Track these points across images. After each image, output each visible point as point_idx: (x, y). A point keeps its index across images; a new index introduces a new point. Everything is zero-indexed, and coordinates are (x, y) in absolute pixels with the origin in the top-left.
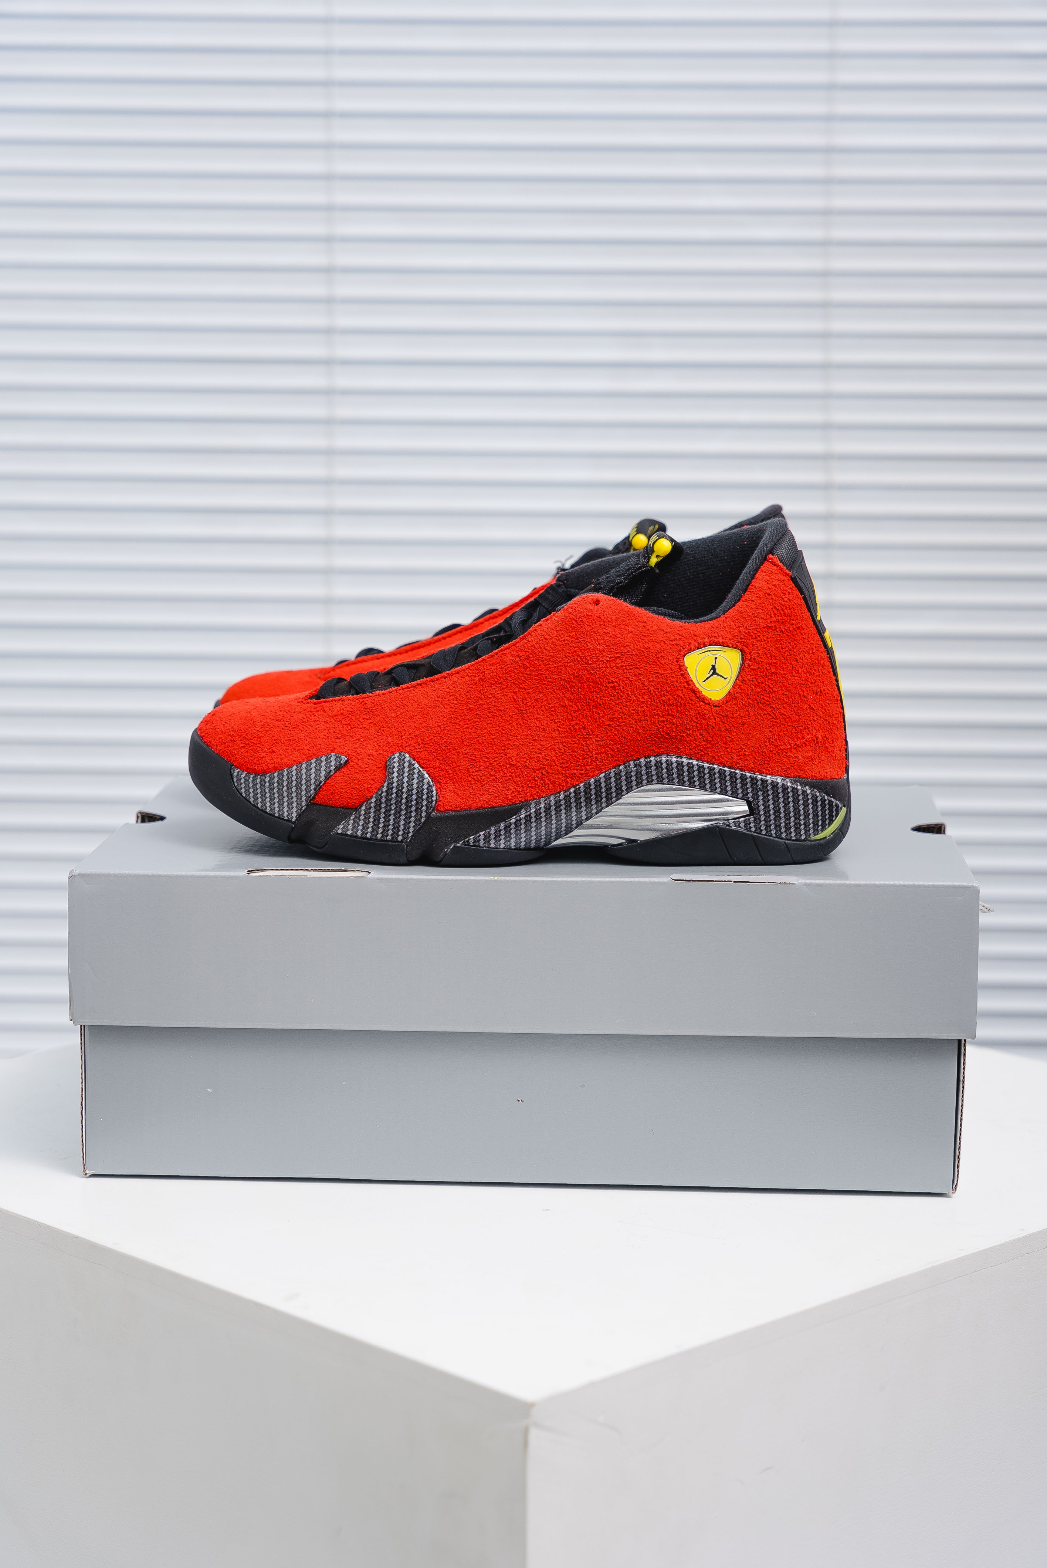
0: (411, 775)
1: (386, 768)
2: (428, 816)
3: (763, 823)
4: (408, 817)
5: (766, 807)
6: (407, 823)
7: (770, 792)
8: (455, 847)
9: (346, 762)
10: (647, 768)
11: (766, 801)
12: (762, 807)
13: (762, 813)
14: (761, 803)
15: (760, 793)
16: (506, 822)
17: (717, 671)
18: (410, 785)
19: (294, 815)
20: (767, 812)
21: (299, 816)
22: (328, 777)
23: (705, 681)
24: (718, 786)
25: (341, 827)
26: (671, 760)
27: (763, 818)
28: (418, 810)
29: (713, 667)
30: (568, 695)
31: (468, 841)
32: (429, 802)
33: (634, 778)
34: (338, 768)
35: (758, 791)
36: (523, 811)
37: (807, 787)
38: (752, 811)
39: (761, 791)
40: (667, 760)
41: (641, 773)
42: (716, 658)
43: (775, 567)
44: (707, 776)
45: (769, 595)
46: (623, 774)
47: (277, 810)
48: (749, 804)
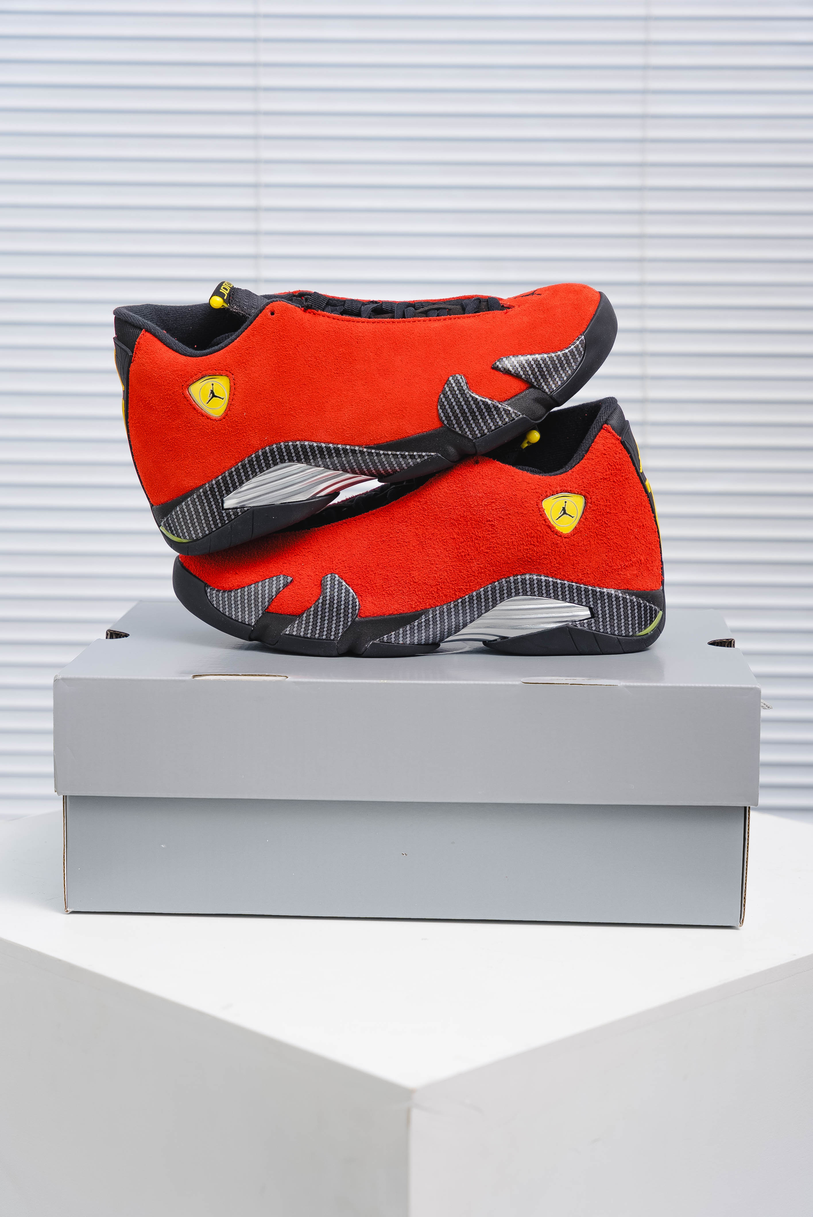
0: (340, 590)
1: (321, 585)
2: (353, 621)
3: (601, 623)
4: (338, 622)
5: (604, 612)
6: (338, 626)
7: (606, 601)
8: (373, 643)
9: (291, 581)
10: (515, 584)
11: (603, 608)
12: (600, 612)
13: (600, 616)
14: (600, 609)
15: (599, 602)
16: (411, 625)
17: (567, 512)
18: (339, 598)
19: (253, 620)
20: (604, 615)
21: (257, 622)
22: (278, 592)
23: (557, 519)
24: (568, 596)
25: (288, 629)
26: (533, 578)
27: (601, 620)
28: (346, 616)
29: (564, 509)
30: (456, 530)
31: (383, 639)
32: (354, 610)
33: (505, 592)
34: (286, 586)
35: (598, 600)
36: (423, 617)
37: (633, 597)
38: (593, 615)
39: (600, 600)
40: (530, 578)
41: (510, 587)
42: (566, 502)
43: (609, 434)
44: (559, 589)
45: (605, 454)
46: (497, 588)
47: (240, 617)
48: (591, 609)
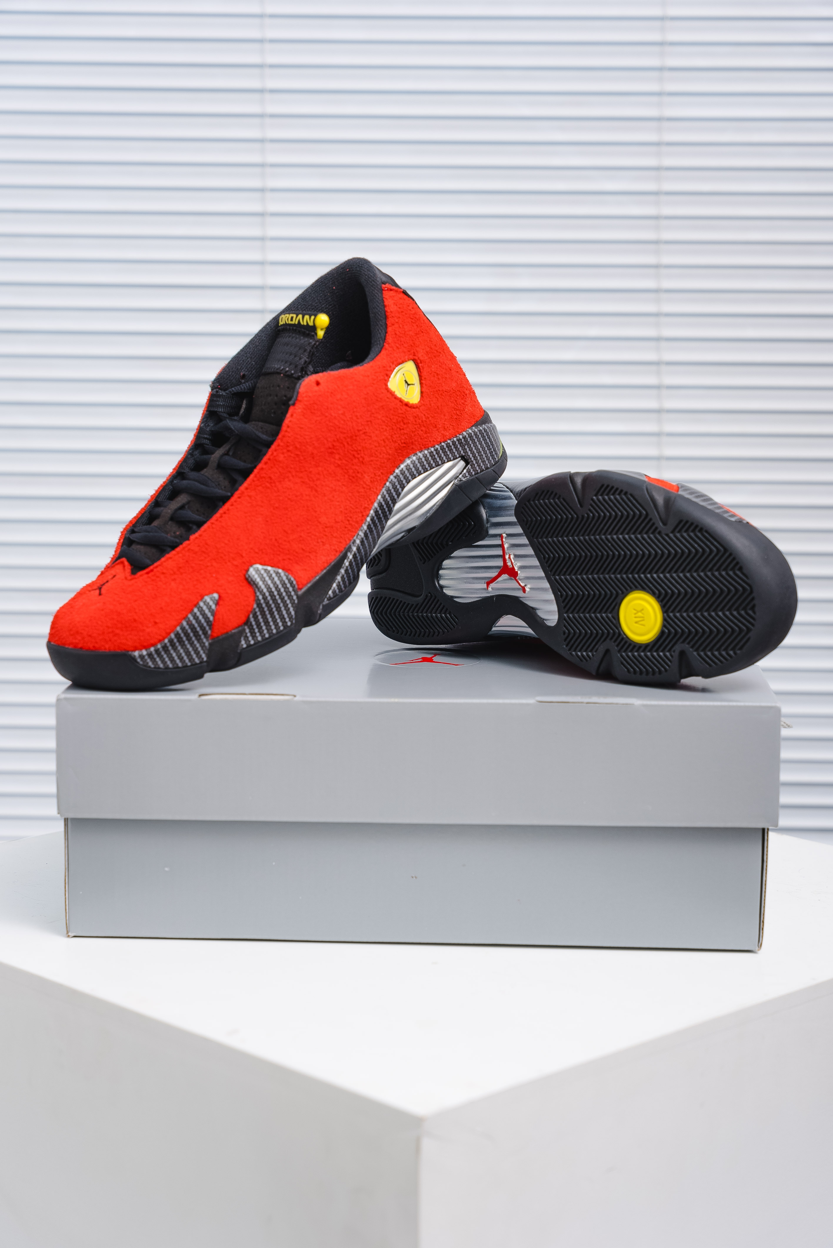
0: (270, 577)
1: (251, 583)
2: (298, 597)
3: (476, 465)
4: (286, 606)
5: (473, 453)
6: (288, 610)
7: (470, 442)
8: (323, 606)
9: (220, 597)
10: (403, 474)
11: (471, 450)
12: (471, 456)
13: (473, 459)
14: (469, 453)
15: (466, 447)
16: (343, 568)
17: (409, 383)
18: (275, 584)
19: (204, 656)
20: (474, 456)
21: (208, 656)
22: (214, 614)
23: (406, 393)
24: (444, 458)
25: (243, 642)
26: (413, 460)
27: (474, 462)
28: (290, 596)
29: (406, 382)
30: (337, 457)
31: (330, 597)
32: (293, 587)
33: (398, 487)
34: (217, 604)
35: (465, 446)
36: (349, 554)
37: (483, 425)
38: (467, 462)
39: (466, 445)
40: (411, 461)
41: (401, 480)
42: (403, 374)
43: (392, 292)
44: (436, 456)
45: (402, 312)
46: (391, 488)
47: (187, 661)
48: (463, 458)
